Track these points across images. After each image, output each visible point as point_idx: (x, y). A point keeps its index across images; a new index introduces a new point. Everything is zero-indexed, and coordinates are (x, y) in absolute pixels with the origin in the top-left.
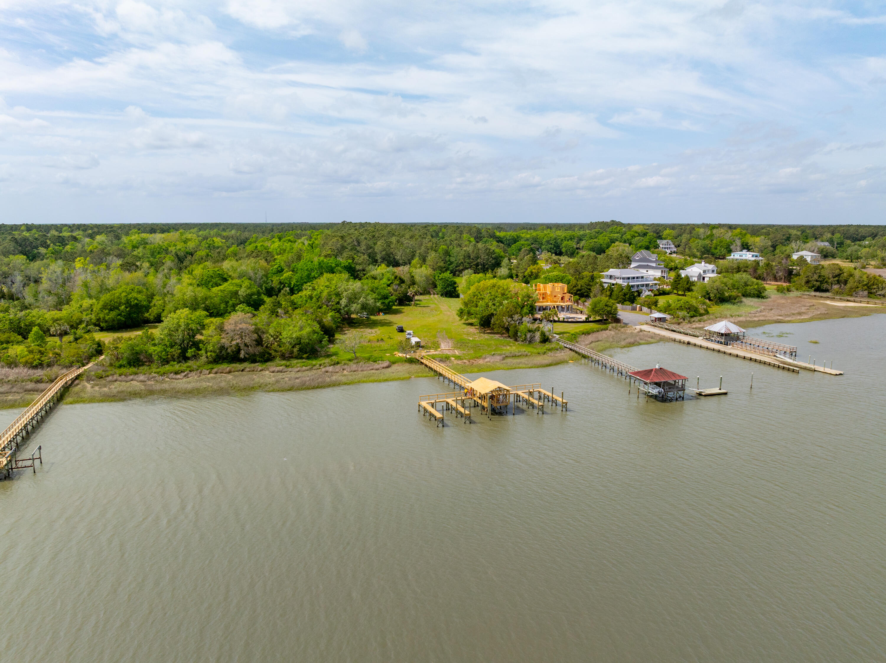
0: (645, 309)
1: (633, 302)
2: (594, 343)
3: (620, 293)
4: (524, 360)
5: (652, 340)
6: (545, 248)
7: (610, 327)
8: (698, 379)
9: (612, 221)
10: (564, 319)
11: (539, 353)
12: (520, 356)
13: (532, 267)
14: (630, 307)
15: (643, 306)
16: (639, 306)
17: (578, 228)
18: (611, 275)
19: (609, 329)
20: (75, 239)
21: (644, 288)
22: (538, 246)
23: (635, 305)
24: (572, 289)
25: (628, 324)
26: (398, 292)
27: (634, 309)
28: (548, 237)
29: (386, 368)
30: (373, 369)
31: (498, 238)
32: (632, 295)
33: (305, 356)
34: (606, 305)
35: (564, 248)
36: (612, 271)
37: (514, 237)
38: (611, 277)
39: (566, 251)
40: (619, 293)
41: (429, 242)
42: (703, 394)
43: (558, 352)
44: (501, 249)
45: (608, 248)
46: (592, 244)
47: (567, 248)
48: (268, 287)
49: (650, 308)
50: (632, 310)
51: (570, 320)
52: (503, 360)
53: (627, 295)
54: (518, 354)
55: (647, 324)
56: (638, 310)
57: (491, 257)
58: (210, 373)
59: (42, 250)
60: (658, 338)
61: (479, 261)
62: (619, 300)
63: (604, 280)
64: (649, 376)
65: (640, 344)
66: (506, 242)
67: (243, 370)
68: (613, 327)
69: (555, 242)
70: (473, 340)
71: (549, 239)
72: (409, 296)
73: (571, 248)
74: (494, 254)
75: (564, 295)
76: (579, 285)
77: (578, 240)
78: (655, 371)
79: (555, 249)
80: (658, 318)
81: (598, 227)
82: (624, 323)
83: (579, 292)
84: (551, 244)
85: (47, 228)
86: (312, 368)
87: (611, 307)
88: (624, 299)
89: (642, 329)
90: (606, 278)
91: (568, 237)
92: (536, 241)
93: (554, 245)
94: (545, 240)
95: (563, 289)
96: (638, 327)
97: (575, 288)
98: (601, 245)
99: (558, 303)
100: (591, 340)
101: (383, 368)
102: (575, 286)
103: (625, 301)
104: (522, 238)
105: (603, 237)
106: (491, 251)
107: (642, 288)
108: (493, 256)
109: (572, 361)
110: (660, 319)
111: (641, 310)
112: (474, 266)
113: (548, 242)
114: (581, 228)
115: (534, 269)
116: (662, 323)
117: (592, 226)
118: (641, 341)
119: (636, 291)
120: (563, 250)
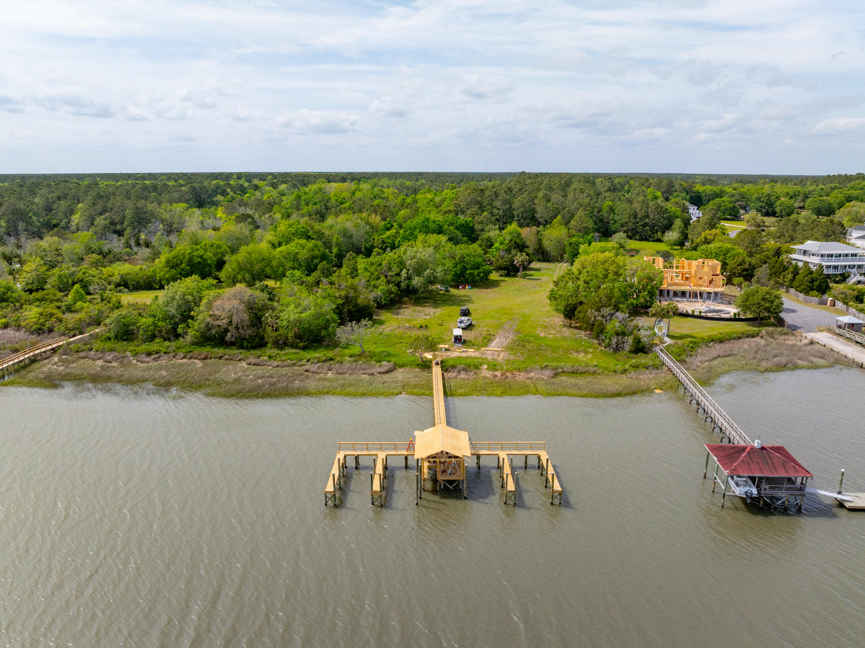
0: (839, 304)
1: (823, 293)
2: (719, 360)
3: (806, 279)
4: (581, 381)
5: (822, 362)
6: (754, 206)
7: (764, 332)
8: (842, 475)
9: (859, 174)
10: (700, 312)
11: (615, 371)
12: (585, 372)
13: (708, 232)
14: (817, 299)
15: (838, 300)
16: (831, 299)
17: (811, 181)
18: (805, 249)
19: (760, 334)
20: (256, 188)
21: (855, 270)
22: (744, 204)
23: (825, 297)
24: (736, 268)
25: (799, 328)
26: (504, 259)
27: (823, 303)
28: (759, 193)
29: (383, 373)
30: (365, 374)
31: (695, 193)
32: (824, 282)
33: (301, 345)
34: (764, 299)
35: (778, 207)
36: (810, 245)
37: (716, 192)
38: (805, 252)
39: (781, 211)
40: (804, 277)
41: (586, 197)
42: (847, 505)
43: (648, 372)
44: (680, 207)
45: (839, 209)
46: (818, 203)
47: (782, 207)
48: (368, 247)
49: (846, 303)
50: (819, 304)
51: (709, 315)
52: (553, 377)
53: (816, 281)
54: (581, 369)
55: (830, 330)
56: (828, 304)
57: (663, 217)
58: (184, 357)
59: (219, 197)
60: (832, 360)
61: (646, 221)
62: (802, 287)
63: (793, 256)
64: (732, 462)
65: (796, 367)
66: (706, 197)
67: (220, 358)
68: (767, 333)
69: (767, 200)
70: (545, 337)
71: (761, 196)
72: (515, 265)
73: (788, 207)
74: (667, 213)
75: (714, 277)
76: (747, 263)
77: (804, 197)
78: (748, 453)
79: (766, 208)
80: (849, 324)
81: (836, 181)
82: (789, 327)
83: (745, 273)
84: (763, 202)
85: (228, 176)
86: (296, 363)
87: (772, 302)
88: (810, 287)
89: (815, 340)
90: (799, 254)
91: (791, 193)
92: (744, 198)
93: (766, 203)
94: (754, 197)
95: (714, 268)
96: (811, 335)
97: (739, 267)
98: (830, 204)
99: (703, 288)
100: (718, 353)
101: (380, 373)
102: (740, 265)
103: (812, 289)
104: (727, 193)
105: (837, 194)
106: (663, 210)
107: (851, 270)
108: (665, 216)
109: (661, 390)
110: (852, 326)
111: (834, 305)
112: (641, 227)
113: (758, 199)
114: (815, 182)
115: (710, 234)
116: (854, 333)
117: (829, 179)
118: (800, 362)
119: (841, 275)
120: (778, 209)
